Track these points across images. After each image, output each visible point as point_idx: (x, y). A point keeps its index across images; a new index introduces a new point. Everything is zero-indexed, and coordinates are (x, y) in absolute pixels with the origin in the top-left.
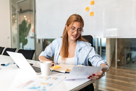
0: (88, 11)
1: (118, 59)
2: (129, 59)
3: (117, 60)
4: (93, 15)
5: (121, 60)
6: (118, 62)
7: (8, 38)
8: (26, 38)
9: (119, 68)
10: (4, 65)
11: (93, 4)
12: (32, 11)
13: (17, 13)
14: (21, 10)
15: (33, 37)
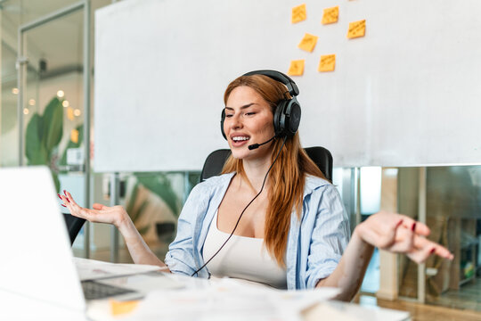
0: (313, 50)
1: (427, 266)
2: (470, 267)
3: (424, 270)
4: (334, 70)
5: (440, 269)
6: (429, 280)
9: (435, 304)
11: (331, 20)
13: (21, 68)
14: (43, 65)
15: (81, 168)
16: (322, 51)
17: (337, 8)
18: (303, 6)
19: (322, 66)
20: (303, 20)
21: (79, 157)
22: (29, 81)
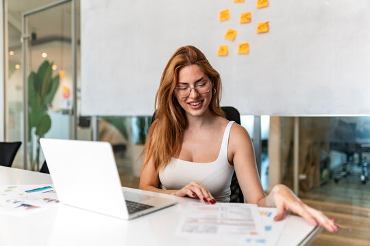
0: (234, 39)
1: (300, 173)
2: (325, 172)
3: (297, 176)
4: (248, 53)
5: (308, 175)
6: (301, 182)
11: (246, 21)
12: (69, 41)
13: (25, 43)
14: (34, 36)
15: (70, 112)
16: (240, 40)
17: (250, 13)
18: (227, 11)
19: (240, 50)
20: (227, 19)
21: (68, 104)
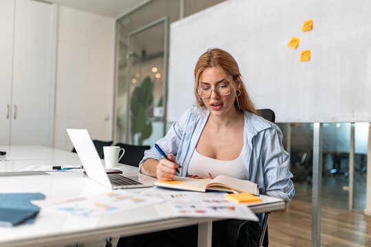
0: (296, 47)
4: (309, 60)
7: (107, 119)
8: (147, 123)
10: (59, 168)
11: (308, 29)
14: (144, 53)
16: (302, 49)
17: (312, 21)
19: (302, 58)
21: (160, 112)
22: (134, 63)
